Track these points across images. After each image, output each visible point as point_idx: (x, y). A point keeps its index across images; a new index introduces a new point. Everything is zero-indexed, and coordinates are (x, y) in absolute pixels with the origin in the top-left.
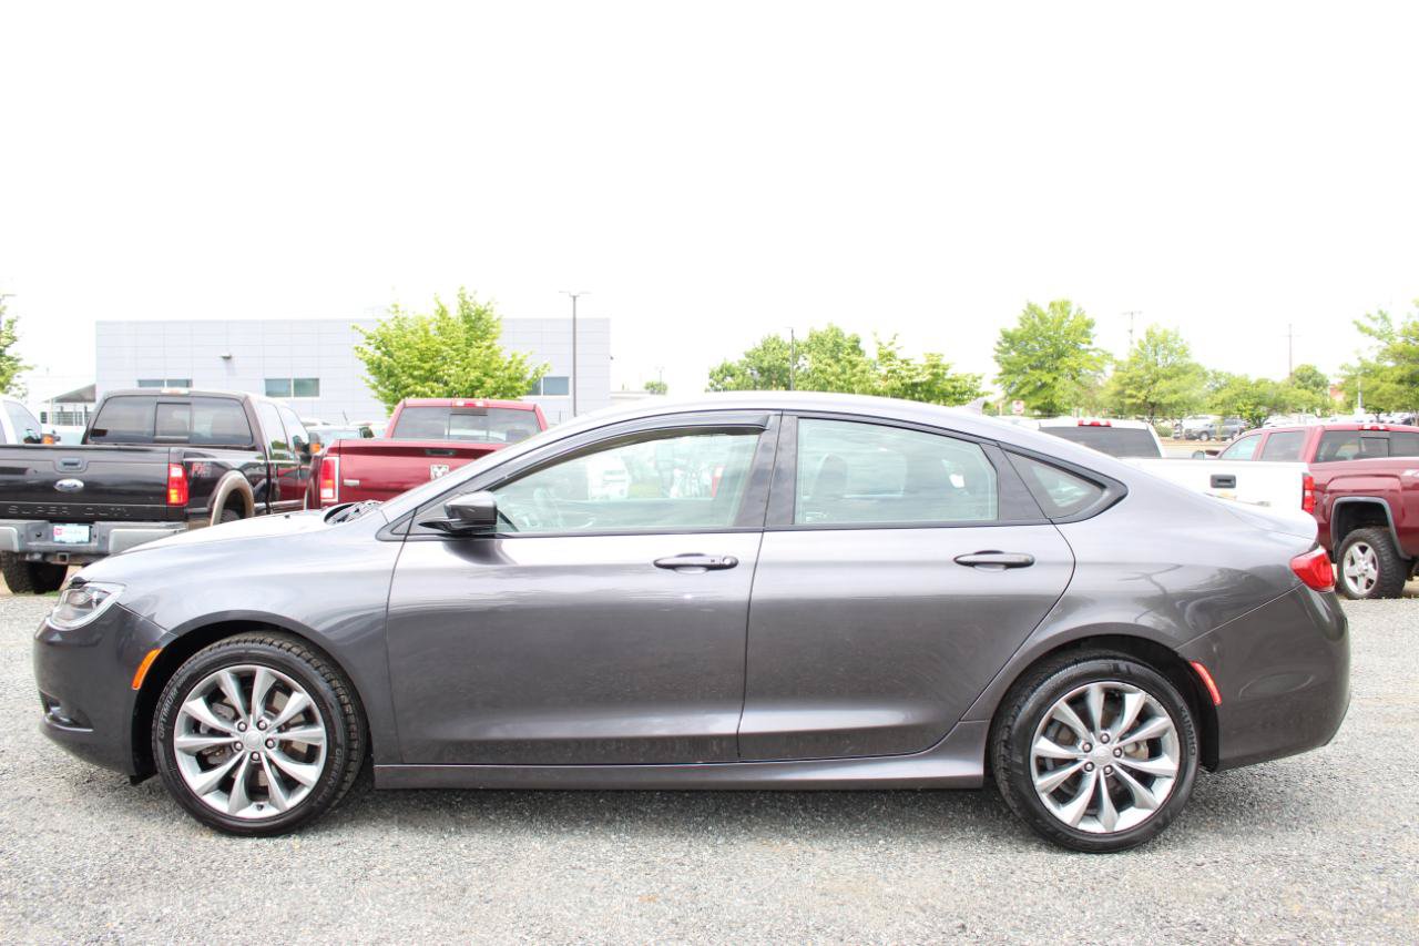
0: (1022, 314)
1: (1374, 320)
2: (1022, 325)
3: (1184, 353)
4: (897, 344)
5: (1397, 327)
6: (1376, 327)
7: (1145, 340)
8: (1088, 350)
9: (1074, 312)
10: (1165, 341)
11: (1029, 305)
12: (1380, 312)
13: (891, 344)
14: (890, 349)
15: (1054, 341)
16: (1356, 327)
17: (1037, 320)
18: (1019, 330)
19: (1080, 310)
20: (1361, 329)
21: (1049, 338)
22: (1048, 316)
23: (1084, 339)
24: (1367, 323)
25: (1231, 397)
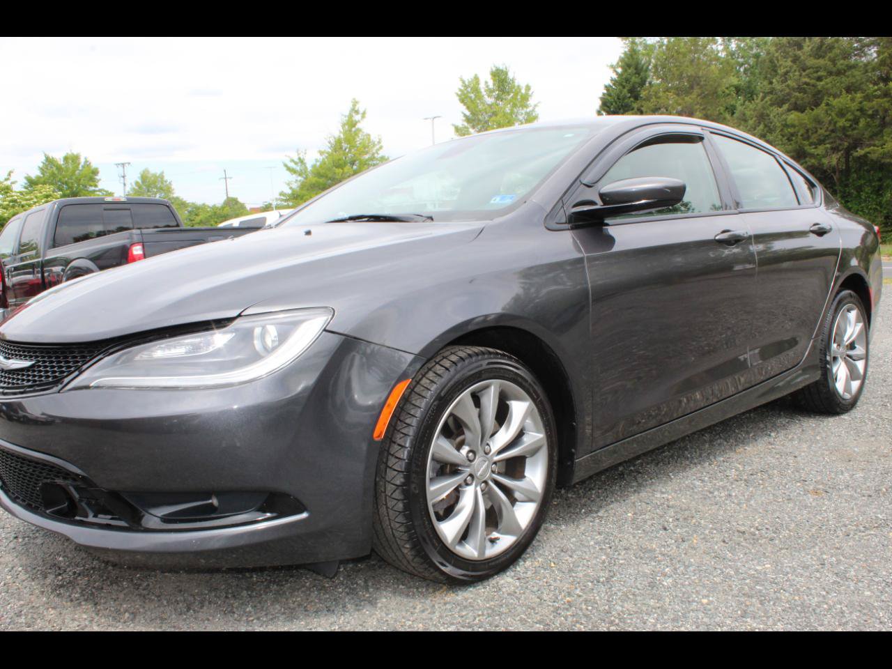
0: (41, 165)
1: (296, 163)
2: (42, 174)
3: (168, 190)
4: (12, 179)
5: (309, 167)
6: (298, 168)
7: (140, 181)
8: (94, 191)
9: (82, 163)
10: (154, 182)
11: (47, 159)
12: (299, 159)
13: (6, 180)
14: (8, 183)
15: (70, 185)
16: (285, 168)
17: (54, 169)
18: (41, 177)
19: (86, 161)
20: (289, 169)
21: (66, 183)
22: (63, 166)
23: (92, 183)
24: (292, 165)
25: (206, 218)
